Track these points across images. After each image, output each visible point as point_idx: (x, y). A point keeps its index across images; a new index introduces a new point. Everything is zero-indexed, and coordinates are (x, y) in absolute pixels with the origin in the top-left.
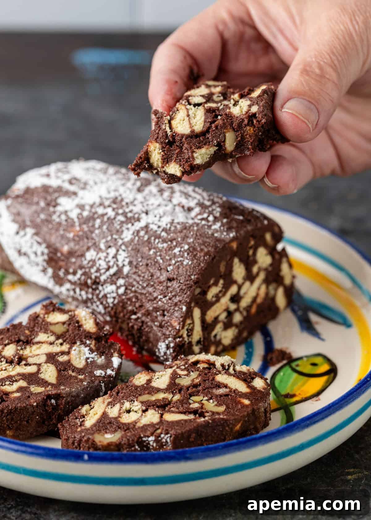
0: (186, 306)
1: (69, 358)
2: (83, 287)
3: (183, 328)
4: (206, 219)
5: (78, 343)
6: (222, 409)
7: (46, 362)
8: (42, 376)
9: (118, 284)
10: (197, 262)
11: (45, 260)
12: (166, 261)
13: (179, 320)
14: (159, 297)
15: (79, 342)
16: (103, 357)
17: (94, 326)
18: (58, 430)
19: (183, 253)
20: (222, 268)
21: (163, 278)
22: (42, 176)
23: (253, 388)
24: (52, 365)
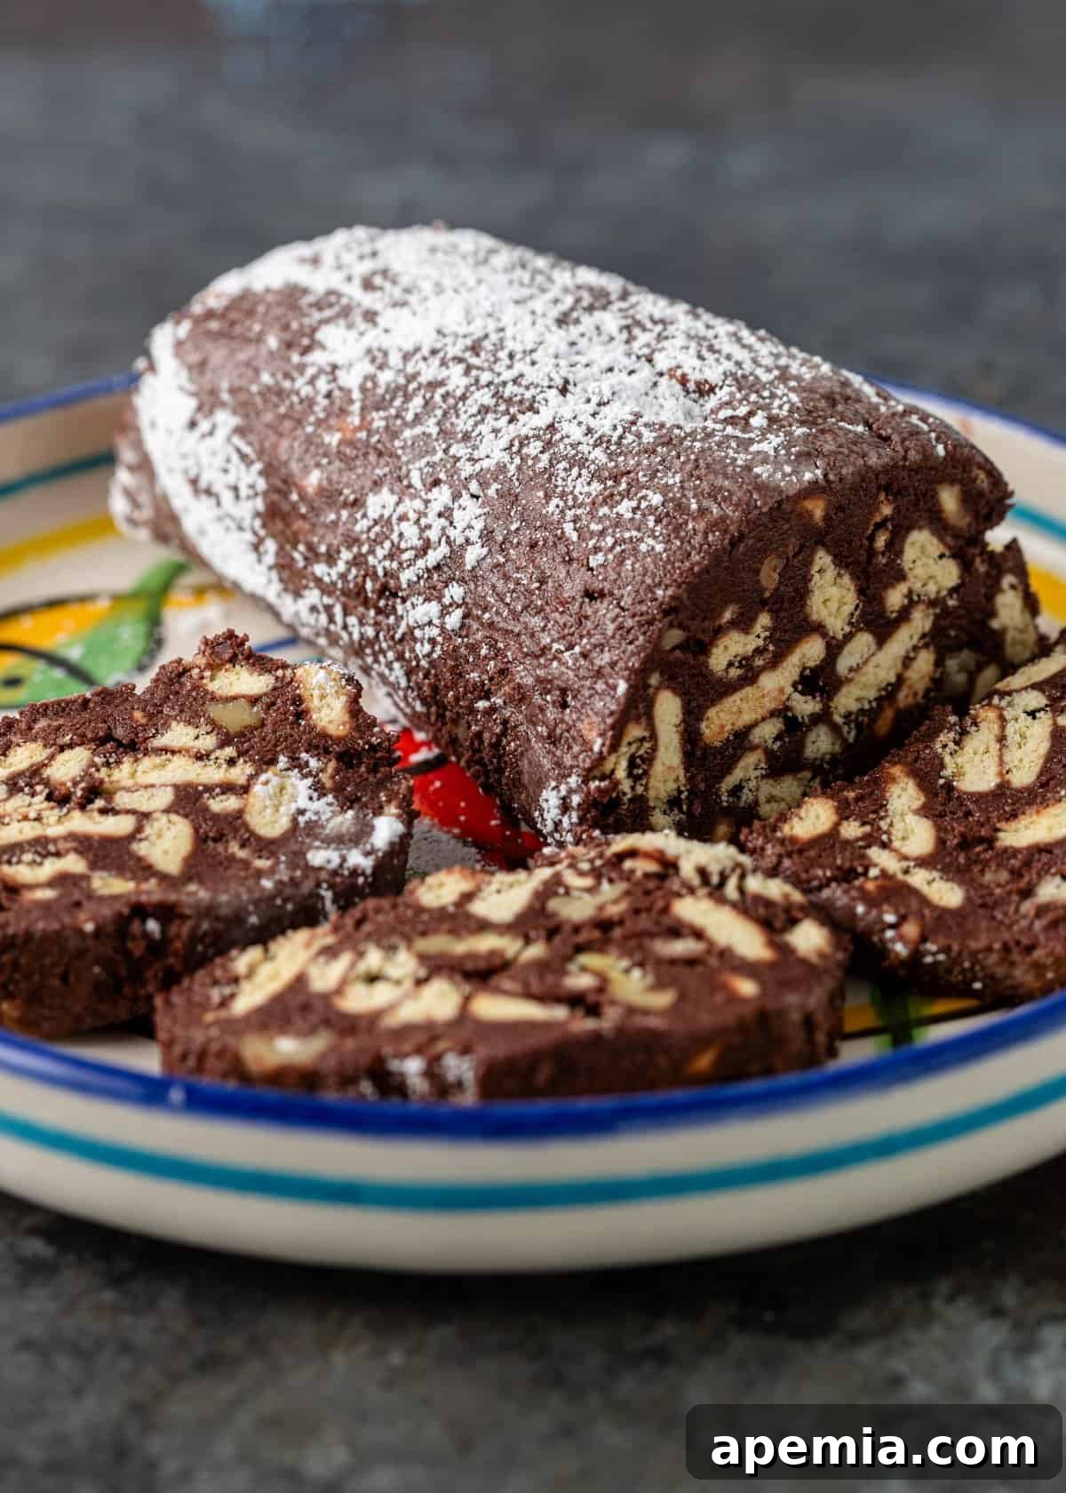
0: (628, 680)
1: (242, 805)
2: (352, 603)
3: (614, 747)
4: (744, 423)
5: (283, 761)
6: (664, 999)
7: (167, 811)
8: (141, 849)
9: (447, 601)
10: (680, 548)
11: (258, 514)
12: (588, 535)
13: (605, 723)
14: (555, 646)
15: (286, 759)
16: (350, 813)
17: (346, 718)
18: (153, 1009)
19: (644, 515)
20: (769, 576)
21: (572, 589)
22: (302, 260)
23: (785, 951)
24: (186, 821)
